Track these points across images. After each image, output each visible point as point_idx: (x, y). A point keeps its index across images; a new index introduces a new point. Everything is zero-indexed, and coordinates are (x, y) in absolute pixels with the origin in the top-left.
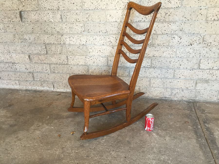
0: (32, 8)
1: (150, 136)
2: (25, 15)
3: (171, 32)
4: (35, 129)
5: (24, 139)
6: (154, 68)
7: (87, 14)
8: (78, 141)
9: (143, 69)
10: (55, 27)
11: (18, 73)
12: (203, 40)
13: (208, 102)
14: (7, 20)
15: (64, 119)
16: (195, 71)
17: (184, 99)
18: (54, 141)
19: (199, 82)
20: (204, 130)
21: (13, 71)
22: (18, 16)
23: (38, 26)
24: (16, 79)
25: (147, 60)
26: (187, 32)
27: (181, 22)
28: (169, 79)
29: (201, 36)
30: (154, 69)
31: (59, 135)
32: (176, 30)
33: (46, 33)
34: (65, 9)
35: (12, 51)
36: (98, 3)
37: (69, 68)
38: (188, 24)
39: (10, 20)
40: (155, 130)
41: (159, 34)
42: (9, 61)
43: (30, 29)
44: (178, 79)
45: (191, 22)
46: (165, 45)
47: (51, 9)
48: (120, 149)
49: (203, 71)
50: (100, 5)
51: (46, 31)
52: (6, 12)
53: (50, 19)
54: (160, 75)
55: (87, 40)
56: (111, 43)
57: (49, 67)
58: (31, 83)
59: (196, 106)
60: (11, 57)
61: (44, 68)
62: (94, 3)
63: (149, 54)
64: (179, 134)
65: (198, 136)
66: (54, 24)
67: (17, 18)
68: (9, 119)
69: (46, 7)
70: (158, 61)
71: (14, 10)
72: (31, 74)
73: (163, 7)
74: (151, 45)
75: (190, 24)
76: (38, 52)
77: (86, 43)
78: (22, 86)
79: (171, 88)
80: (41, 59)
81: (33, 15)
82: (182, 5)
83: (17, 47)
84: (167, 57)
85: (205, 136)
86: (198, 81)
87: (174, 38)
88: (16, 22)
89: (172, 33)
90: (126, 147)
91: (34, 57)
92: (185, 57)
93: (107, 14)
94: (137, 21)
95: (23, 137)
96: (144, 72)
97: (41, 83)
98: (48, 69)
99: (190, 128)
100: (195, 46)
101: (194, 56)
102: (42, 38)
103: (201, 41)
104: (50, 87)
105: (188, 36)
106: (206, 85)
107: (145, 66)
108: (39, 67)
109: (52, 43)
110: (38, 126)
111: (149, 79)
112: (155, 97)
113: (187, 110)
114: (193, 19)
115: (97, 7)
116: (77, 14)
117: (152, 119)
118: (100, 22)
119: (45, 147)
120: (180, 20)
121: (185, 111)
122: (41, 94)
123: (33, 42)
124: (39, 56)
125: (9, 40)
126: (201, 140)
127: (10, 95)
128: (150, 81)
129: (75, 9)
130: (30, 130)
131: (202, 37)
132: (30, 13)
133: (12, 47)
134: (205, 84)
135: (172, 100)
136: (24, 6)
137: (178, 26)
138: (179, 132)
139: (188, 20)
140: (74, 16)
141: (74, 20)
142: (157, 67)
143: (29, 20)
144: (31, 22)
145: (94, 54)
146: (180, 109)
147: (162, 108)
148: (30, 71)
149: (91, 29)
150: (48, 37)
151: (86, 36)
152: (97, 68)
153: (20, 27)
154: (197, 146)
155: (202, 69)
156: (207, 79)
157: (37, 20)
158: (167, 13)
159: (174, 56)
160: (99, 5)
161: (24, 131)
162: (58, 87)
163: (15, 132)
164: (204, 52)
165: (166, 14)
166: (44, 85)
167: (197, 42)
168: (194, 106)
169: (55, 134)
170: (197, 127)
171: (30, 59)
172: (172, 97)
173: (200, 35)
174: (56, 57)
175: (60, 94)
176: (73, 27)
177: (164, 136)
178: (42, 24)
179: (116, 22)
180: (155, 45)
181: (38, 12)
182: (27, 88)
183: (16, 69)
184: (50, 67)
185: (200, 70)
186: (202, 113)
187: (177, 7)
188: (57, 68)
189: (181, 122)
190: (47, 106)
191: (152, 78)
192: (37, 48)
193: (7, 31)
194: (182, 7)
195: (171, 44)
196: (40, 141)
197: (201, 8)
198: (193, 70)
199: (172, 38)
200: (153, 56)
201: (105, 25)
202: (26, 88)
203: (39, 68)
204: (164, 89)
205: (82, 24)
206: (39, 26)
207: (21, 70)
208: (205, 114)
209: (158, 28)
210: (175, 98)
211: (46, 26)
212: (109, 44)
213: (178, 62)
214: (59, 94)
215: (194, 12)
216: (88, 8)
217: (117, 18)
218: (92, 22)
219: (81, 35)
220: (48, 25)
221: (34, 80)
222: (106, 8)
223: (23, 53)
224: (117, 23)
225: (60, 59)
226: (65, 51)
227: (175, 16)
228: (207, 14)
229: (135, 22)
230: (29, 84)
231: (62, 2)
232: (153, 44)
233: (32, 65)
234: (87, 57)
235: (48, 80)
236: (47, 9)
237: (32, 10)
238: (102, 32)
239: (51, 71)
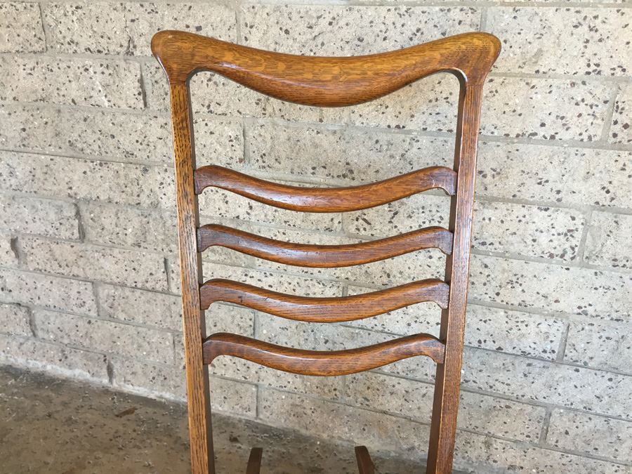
0: (21, 39)
6: (576, 365)
9: (517, 362)
10: (114, 130)
23: (46, 123)
25: (544, 327)
30: (577, 371)
33: (75, 152)
36: (316, 31)
41: (628, 212)
43: (13, 130)
47: (99, 51)
50: (323, 44)
51: (80, 145)
53: (92, 93)
54: (604, 402)
55: (253, 204)
56: (366, 225)
57: (89, 292)
58: (25, 345)
61: (73, 293)
63: (556, 301)
66: (109, 117)
69: (75, 38)
70: (600, 338)
72: (24, 310)
74: (572, 258)
76: (46, 231)
77: (249, 214)
80: (60, 259)
81: (23, 73)
91: (34, 245)
94: (513, 135)
96: (521, 375)
97: (63, 351)
98: (89, 303)
102: (62, 175)
104: (97, 371)
107: (528, 350)
108: (54, 290)
109: (102, 198)
111: (541, 411)
118: (322, 127)
122: (57, 400)
123: (25, 188)
124: (53, 246)
128: (546, 420)
132: (12, 62)
142: (591, 364)
143: (10, 95)
144: (16, 102)
148: (19, 299)
149: (275, 154)
150: (85, 173)
152: (294, 328)
157: (39, 96)
160: (319, 40)
162: (129, 377)
166: (75, 358)
171: (17, 256)
174: (119, 256)
175: (132, 411)
178: (59, 111)
179: (397, 130)
180: (598, 262)
181: (45, 58)
182: (12, 360)
184: (96, 294)
188: (127, 303)
191: (560, 407)
192: (42, 214)
200: (580, 311)
201: (343, 142)
202: (7, 360)
203: (50, 292)
204: (616, 468)
205: (232, 125)
206: (50, 122)
211: (78, 122)
212: (358, 229)
217: (406, 112)
218: (281, 122)
220: (85, 120)
221: (35, 335)
224: (402, 136)
225: (137, 267)
226: (160, 238)
229: (497, 139)
230: (16, 348)
231: (148, 17)
232: (586, 254)
233: (27, 276)
234: (250, 275)
235: (86, 343)
236: (82, 49)
237: (17, 51)
238: (326, 172)
239: (98, 311)
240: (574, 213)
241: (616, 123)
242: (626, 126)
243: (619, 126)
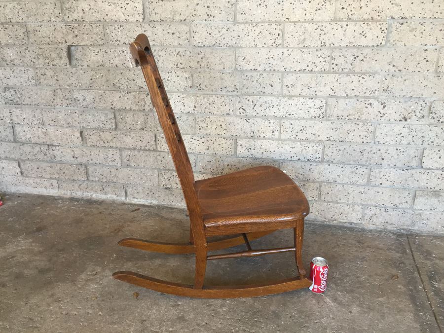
0: (93, 39)
1: (318, 303)
2: (77, 54)
3: (365, 93)
4: (87, 280)
5: (66, 299)
6: (329, 162)
7: (199, 54)
8: (173, 306)
9: (306, 164)
10: (135, 77)
11: (58, 165)
12: (430, 110)
13: (437, 236)
14: (41, 61)
15: (146, 262)
16: (413, 171)
17: (389, 227)
18: (126, 306)
19: (420, 194)
20: (429, 295)
21: (47, 161)
22: (64, 54)
23: (102, 76)
24: (54, 176)
25: (315, 148)
26: (397, 95)
27: (386, 73)
28: (358, 186)
29: (426, 103)
30: (329, 165)
31: (136, 293)
32: (376, 90)
33: (116, 88)
34: (156, 44)
35: (49, 122)
36: (221, 33)
37: (158, 157)
38: (400, 78)
39: (47, 61)
40: (329, 291)
41: (341, 97)
42: (41, 141)
43: (86, 80)
44: (378, 186)
45: (404, 76)
46: (351, 117)
48: (258, 329)
49: (428, 173)
50: (224, 38)
51: (118, 85)
52: (41, 47)
53: (125, 62)
54: (341, 177)
55: (196, 105)
56: (243, 111)
57: (118, 154)
58: (82, 185)
59: (414, 243)
60: (45, 134)
61: (110, 155)
62: (213, 35)
63: (319, 136)
64: (378, 301)
65: (417, 305)
66: (132, 72)
67: (61, 58)
68: (36, 258)
69: (119, 39)
70: (337, 150)
71: (58, 43)
72: (83, 167)
73: (350, 45)
74: (323, 117)
75: (404, 78)
76: (99, 126)
77: (194, 110)
78: (64, 190)
79: (362, 205)
80: (104, 139)
81: (94, 54)
82: (387, 41)
83: (58, 114)
84: (356, 142)
85: (432, 307)
86: (417, 192)
87: (371, 104)
88: (60, 66)
89: (366, 95)
90: (270, 324)
91: (91, 134)
92: (391, 143)
93: (237, 55)
95: (63, 295)
96: (308, 170)
97: (102, 186)
98: (118, 159)
99: (400, 288)
100: (413, 121)
101: (412, 143)
102: (109, 99)
103: (426, 113)
104: (120, 194)
105: (400, 102)
106: (434, 201)
107: (310, 158)
108: (100, 154)
109: (127, 108)
110: (94, 273)
111: (317, 185)
112: (329, 221)
113: (394, 252)
114: (411, 70)
115: (218, 42)
116: (180, 53)
117: (323, 269)
118: (224, 71)
119: (108, 317)
120: (384, 71)
121: (390, 254)
122: (101, 208)
123: (90, 106)
124: (101, 133)
125: (43, 101)
126: (425, 314)
127: (39, 208)
128: (319, 189)
129: (176, 44)
130: (79, 281)
131: (428, 104)
132: (88, 50)
133: (50, 115)
134: (433, 199)
135: (363, 230)
136: (76, 36)
137: (379, 83)
138: (378, 297)
139: (400, 71)
140: (173, 57)
141: (172, 66)
142: (334, 161)
143: (85, 64)
144: (88, 67)
145: (208, 132)
146: (381, 249)
147: (344, 245)
148: (81, 161)
149: (205, 84)
150: (120, 97)
151: (195, 97)
152: (214, 160)
153: (66, 75)
154: (416, 328)
155: (427, 169)
156: (437, 189)
157: (100, 64)
158: (358, 57)
159: (369, 141)
160: (222, 37)
161: (67, 283)
162: (135, 195)
163: (48, 284)
164: (432, 134)
165: (355, 58)
166: (108, 189)
167: (418, 114)
168: (409, 244)
169: (127, 292)
170: (416, 288)
171: (82, 140)
172: (363, 223)
173: (424, 101)
174: (134, 135)
175: (139, 209)
176: (169, 79)
177: (348, 305)
178: (109, 70)
179: (254, 71)
180: (332, 118)
181: (104, 48)
182: (74, 194)
183: (55, 157)
184: (121, 155)
185: (423, 171)
186: (427, 259)
187: (377, 46)
188: (135, 158)
189: (382, 276)
190: (112, 234)
191: (324, 182)
192: (97, 118)
193: (40, 83)
194: (388, 44)
195: (363, 117)
196: (99, 305)
197: (426, 48)
198: (408, 170)
199: (367, 105)
200: (328, 139)
201: (233, 77)
202: (71, 195)
203: (98, 156)
204: (348, 207)
205: (187, 72)
206: (104, 76)
207: (63, 159)
208: (432, 260)
209: (339, 85)
210: (371, 225)
211: (118, 75)
212: (240, 113)
213: (378, 152)
214: (136, 208)
215: (411, 55)
216: (201, 44)
217: (257, 64)
218: (207, 70)
219: (185, 95)
220: (121, 74)
221: (88, 179)
222: (236, 43)
223: (69, 125)
224: (256, 73)
225: (142, 139)
226: (152, 125)
227: (374, 62)
228: (438, 59)
229: (292, 72)
230: (77, 187)
231: (152, 29)
232: (328, 115)
233: (87, 149)
234: (194, 138)
235: (115, 180)
236: (121, 43)
237: (91, 45)
238: (226, 90)
239: (122, 163)
240: (322, 99)
241: (333, 64)
242: (337, 65)
243: (334, 65)
